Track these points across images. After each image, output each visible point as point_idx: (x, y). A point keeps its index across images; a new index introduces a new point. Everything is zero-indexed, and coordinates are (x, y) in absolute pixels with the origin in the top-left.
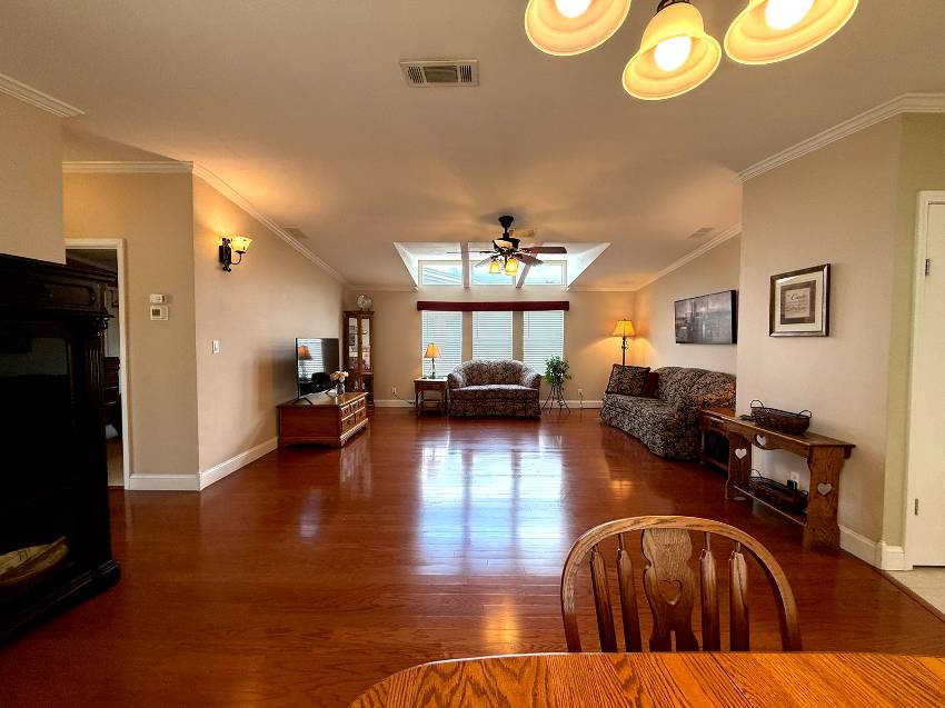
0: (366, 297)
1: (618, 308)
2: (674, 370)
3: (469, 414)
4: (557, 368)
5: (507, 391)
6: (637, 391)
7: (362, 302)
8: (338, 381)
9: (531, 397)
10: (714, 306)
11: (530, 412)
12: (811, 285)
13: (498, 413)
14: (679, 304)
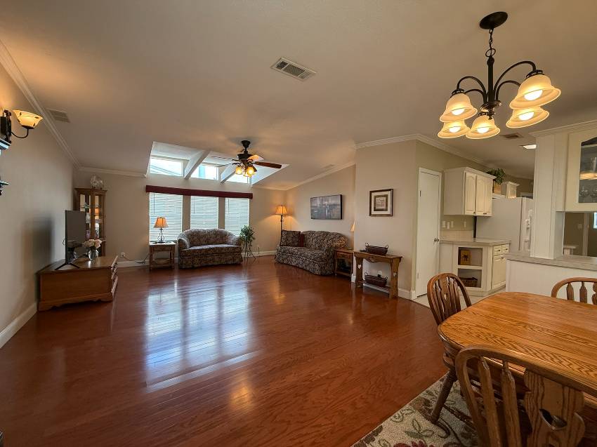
0: (98, 178)
1: (277, 200)
2: (313, 233)
3: (196, 266)
4: (248, 233)
5: (222, 248)
6: (296, 244)
7: (96, 183)
8: (93, 248)
9: (236, 251)
10: (332, 202)
11: (237, 260)
12: (386, 196)
13: (216, 263)
14: (312, 199)
